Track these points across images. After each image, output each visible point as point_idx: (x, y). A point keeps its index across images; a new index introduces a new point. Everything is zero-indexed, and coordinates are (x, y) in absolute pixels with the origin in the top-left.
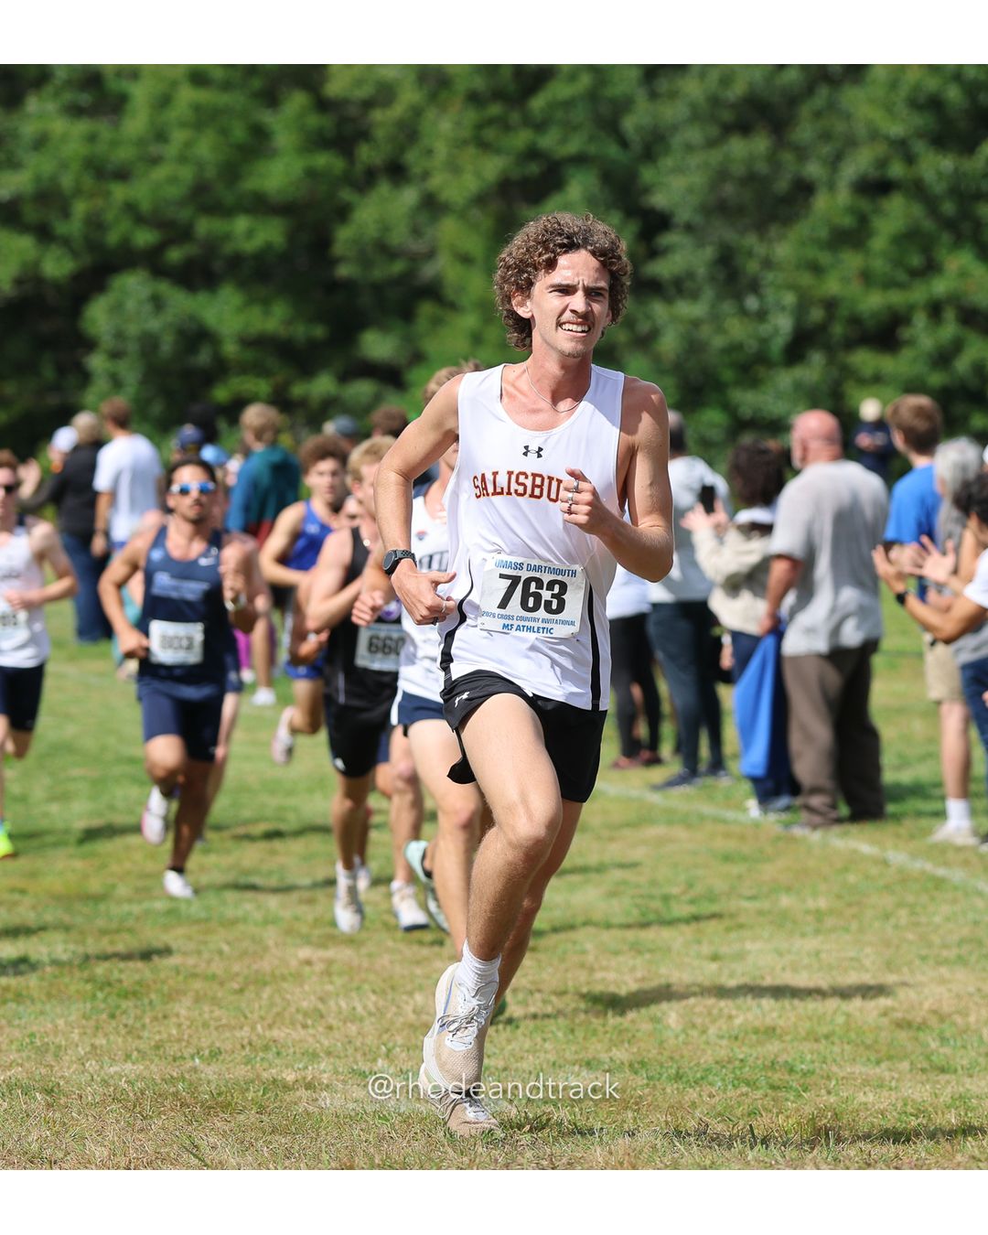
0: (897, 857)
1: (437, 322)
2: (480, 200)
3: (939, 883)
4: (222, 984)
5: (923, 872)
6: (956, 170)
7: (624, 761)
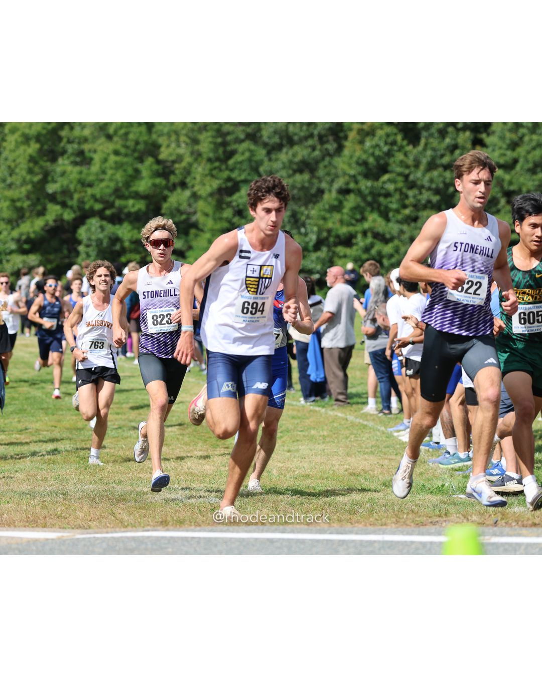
0: (351, 418)
1: (196, 236)
3: (365, 427)
5: (359, 423)
6: (372, 186)
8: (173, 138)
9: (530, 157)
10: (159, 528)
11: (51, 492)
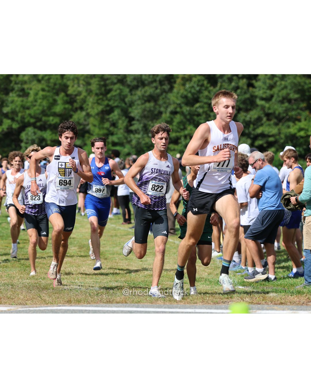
2: (98, 114)
4: (46, 265)
6: (190, 110)
7: (124, 223)
8: (76, 82)
9: (280, 94)
10: (66, 305)
11: (4, 284)
